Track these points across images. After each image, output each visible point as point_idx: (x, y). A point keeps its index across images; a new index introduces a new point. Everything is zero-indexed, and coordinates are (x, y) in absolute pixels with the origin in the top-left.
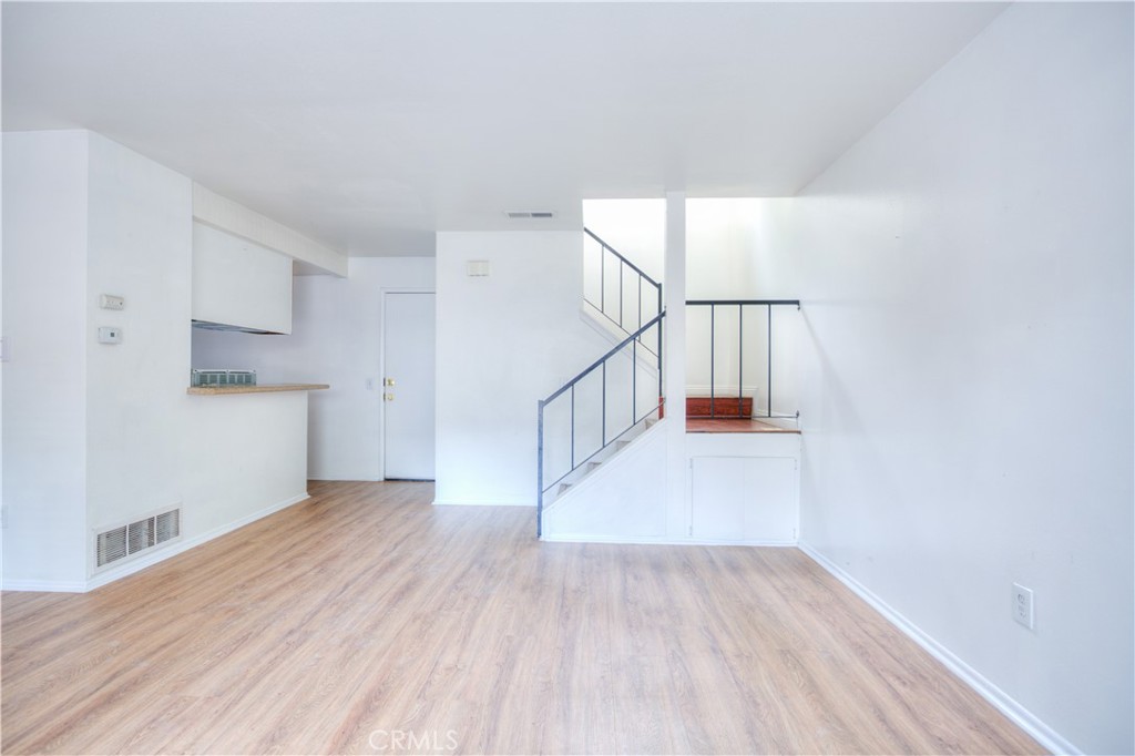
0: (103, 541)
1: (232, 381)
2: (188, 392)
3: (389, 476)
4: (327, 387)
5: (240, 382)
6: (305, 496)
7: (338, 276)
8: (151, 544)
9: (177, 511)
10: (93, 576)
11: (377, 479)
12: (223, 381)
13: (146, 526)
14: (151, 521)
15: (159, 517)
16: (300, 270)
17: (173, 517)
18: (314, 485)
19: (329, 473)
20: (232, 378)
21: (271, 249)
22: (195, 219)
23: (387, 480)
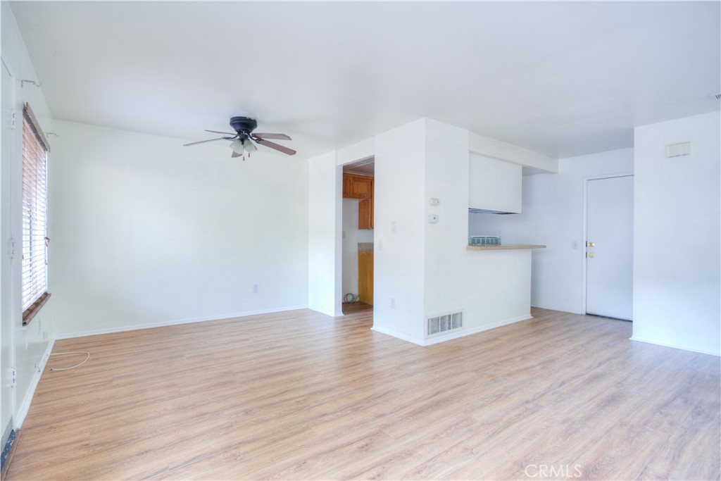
0: (430, 322)
1: (488, 243)
2: (467, 249)
3: (589, 312)
4: (545, 247)
5: (492, 243)
6: (529, 316)
7: (551, 173)
8: (450, 329)
9: (461, 313)
10: (427, 339)
11: (579, 313)
12: (483, 243)
13: (447, 319)
14: (450, 316)
15: (453, 315)
16: (527, 172)
17: (459, 316)
18: (534, 310)
19: (544, 304)
20: (488, 240)
21: (509, 162)
22: (470, 152)
23: (588, 314)
